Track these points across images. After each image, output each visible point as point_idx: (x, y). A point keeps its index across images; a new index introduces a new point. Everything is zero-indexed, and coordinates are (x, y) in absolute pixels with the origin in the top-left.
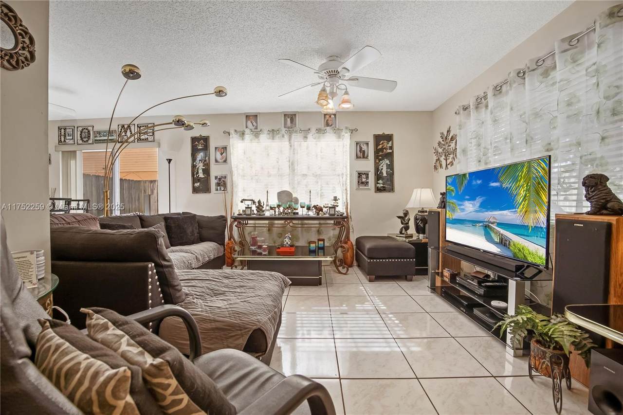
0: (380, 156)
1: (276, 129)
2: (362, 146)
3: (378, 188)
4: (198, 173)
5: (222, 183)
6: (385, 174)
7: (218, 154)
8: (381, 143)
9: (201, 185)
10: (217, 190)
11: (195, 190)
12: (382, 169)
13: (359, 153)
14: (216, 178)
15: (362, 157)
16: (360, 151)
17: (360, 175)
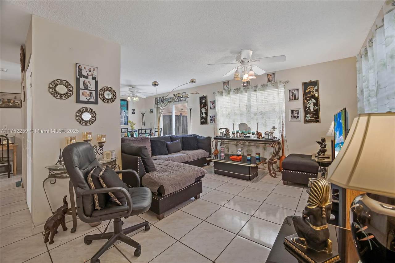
0: (308, 97)
1: (238, 88)
2: (293, 92)
3: (306, 120)
4: (202, 115)
5: (213, 119)
6: (312, 110)
7: (211, 104)
8: (309, 87)
9: (204, 121)
10: (211, 123)
11: (202, 123)
12: (309, 107)
13: (291, 97)
14: (211, 116)
15: (293, 99)
16: (292, 95)
17: (292, 112)
